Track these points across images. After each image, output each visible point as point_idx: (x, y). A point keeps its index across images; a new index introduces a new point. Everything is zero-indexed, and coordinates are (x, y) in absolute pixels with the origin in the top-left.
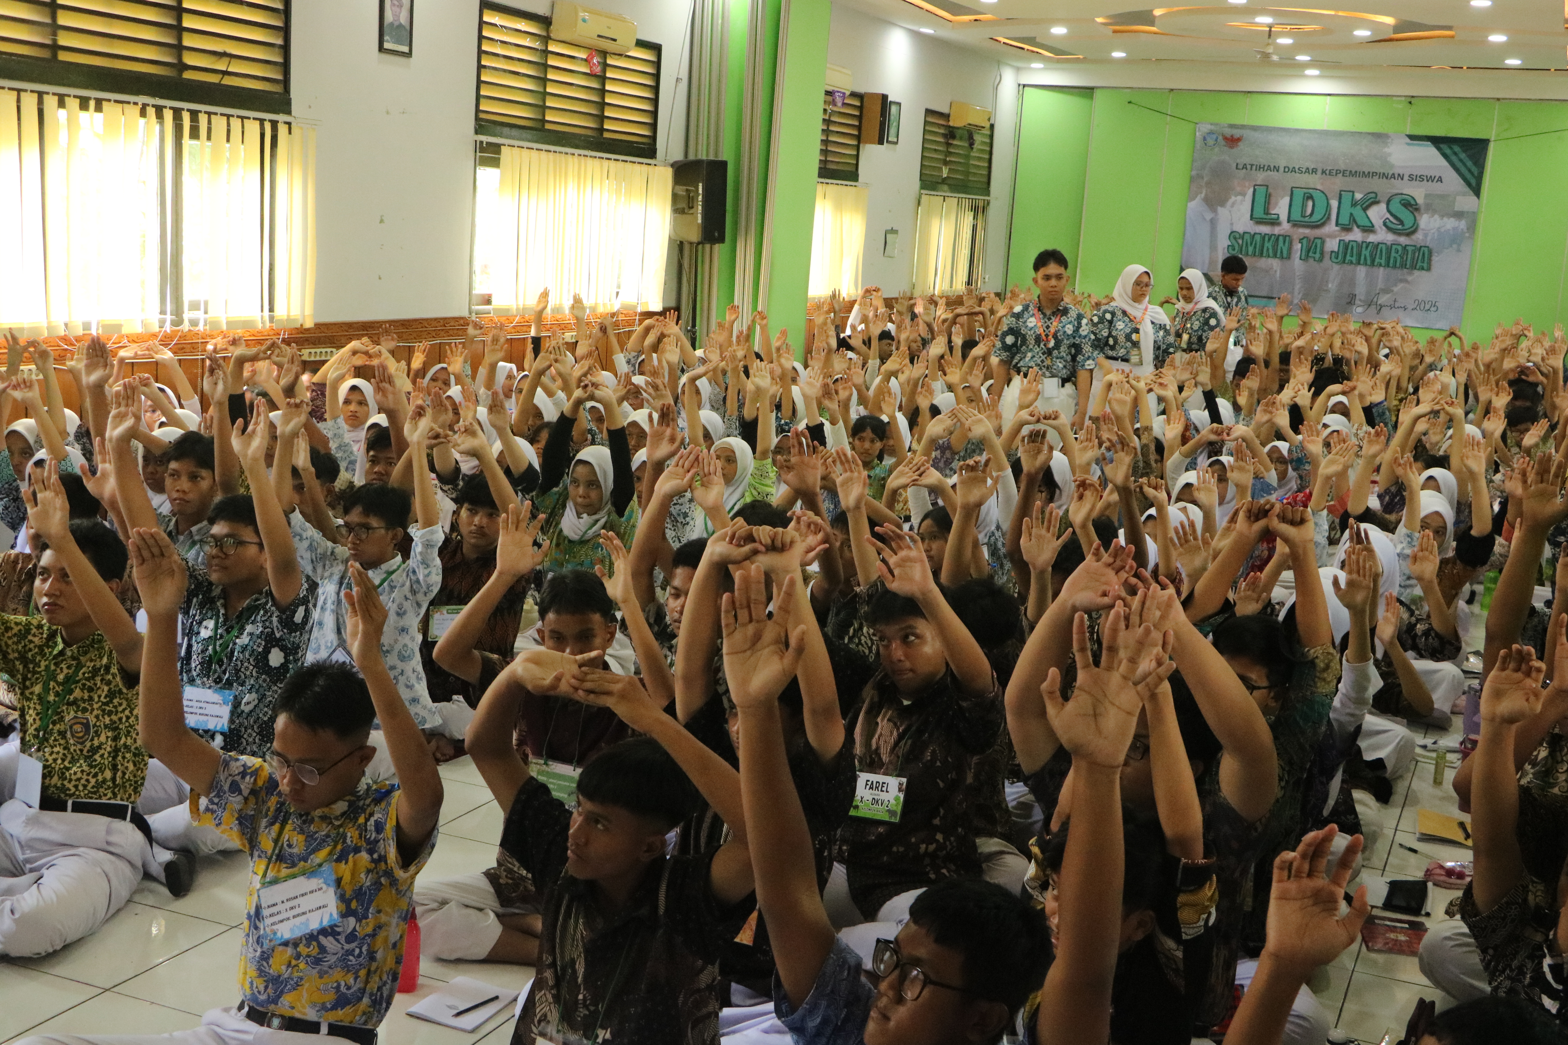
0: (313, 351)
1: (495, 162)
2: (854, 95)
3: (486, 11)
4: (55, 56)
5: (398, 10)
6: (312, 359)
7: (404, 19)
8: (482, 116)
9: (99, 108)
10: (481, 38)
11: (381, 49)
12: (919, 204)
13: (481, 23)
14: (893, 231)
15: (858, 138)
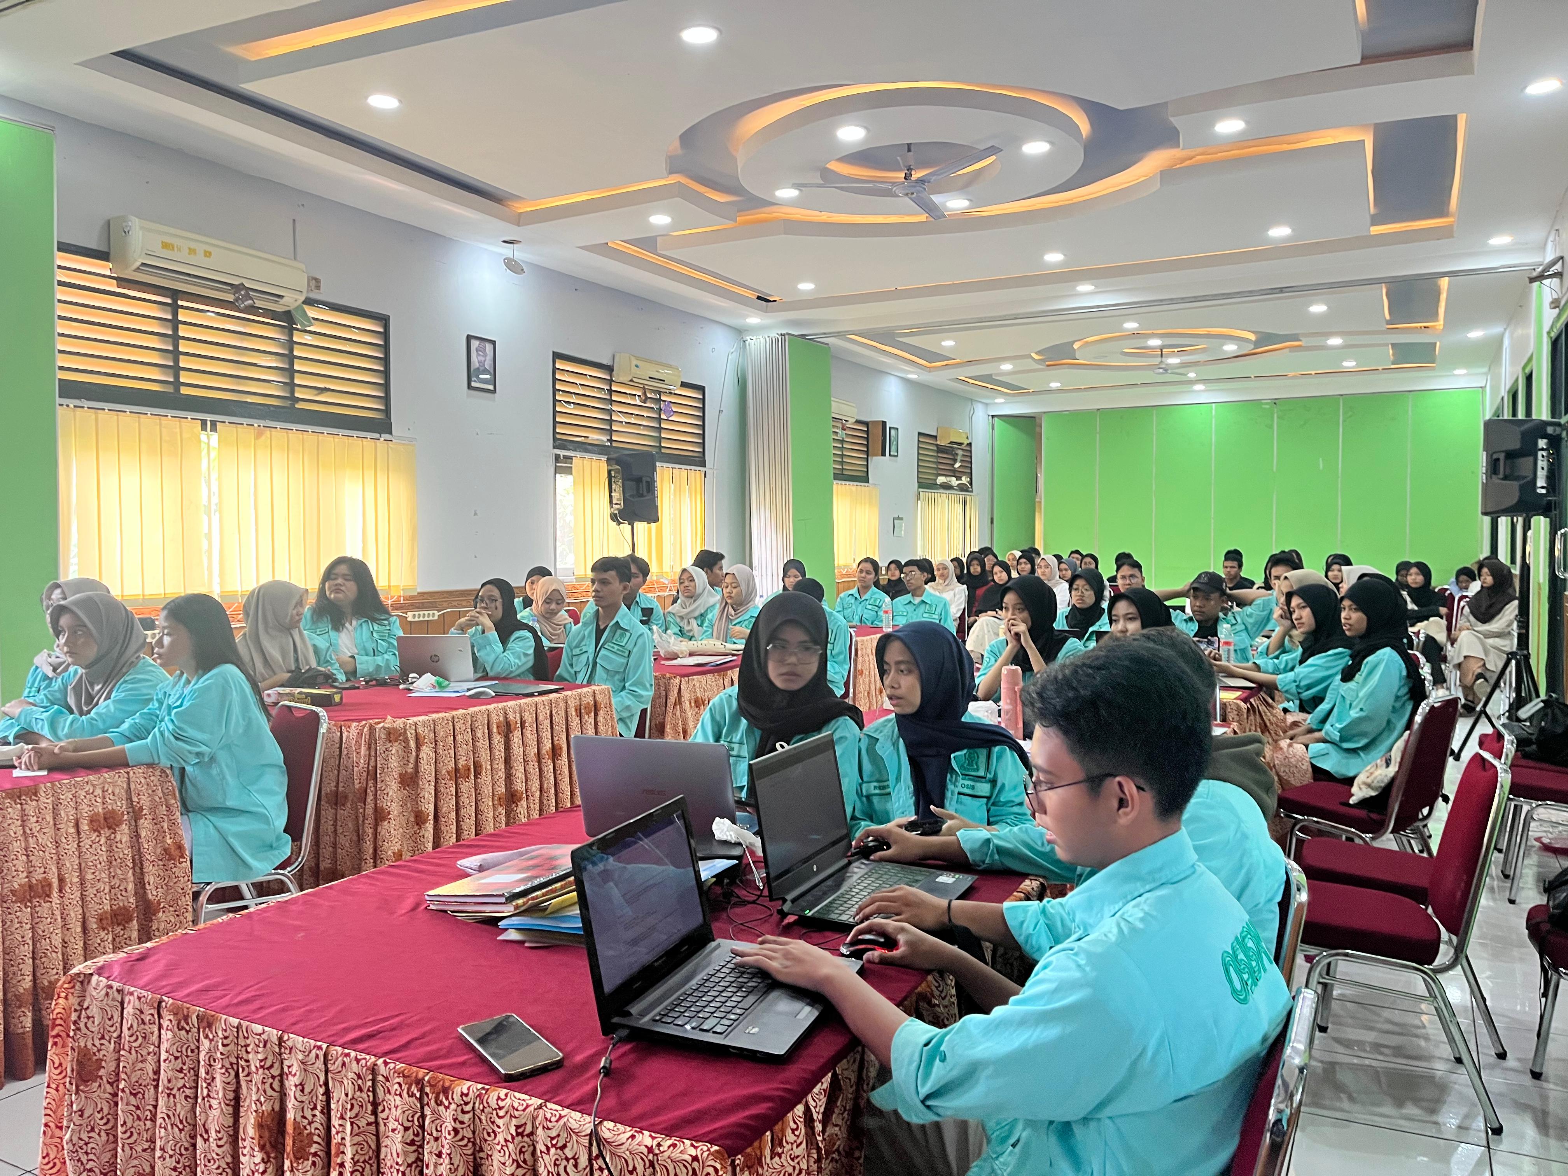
0: (417, 613)
1: (568, 471)
2: (858, 422)
3: (557, 360)
4: (177, 390)
5: (483, 359)
6: (416, 619)
7: (488, 365)
8: (558, 436)
9: (214, 428)
10: (555, 380)
11: (469, 387)
12: (919, 499)
13: (555, 370)
14: (899, 518)
15: (867, 453)
